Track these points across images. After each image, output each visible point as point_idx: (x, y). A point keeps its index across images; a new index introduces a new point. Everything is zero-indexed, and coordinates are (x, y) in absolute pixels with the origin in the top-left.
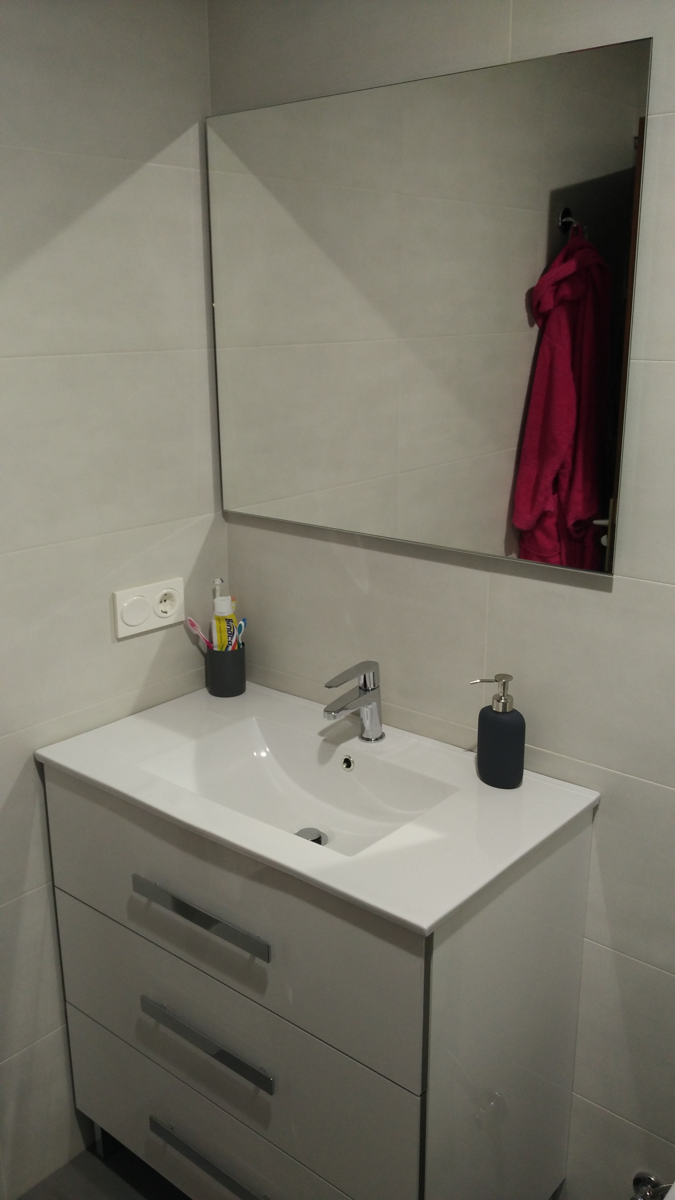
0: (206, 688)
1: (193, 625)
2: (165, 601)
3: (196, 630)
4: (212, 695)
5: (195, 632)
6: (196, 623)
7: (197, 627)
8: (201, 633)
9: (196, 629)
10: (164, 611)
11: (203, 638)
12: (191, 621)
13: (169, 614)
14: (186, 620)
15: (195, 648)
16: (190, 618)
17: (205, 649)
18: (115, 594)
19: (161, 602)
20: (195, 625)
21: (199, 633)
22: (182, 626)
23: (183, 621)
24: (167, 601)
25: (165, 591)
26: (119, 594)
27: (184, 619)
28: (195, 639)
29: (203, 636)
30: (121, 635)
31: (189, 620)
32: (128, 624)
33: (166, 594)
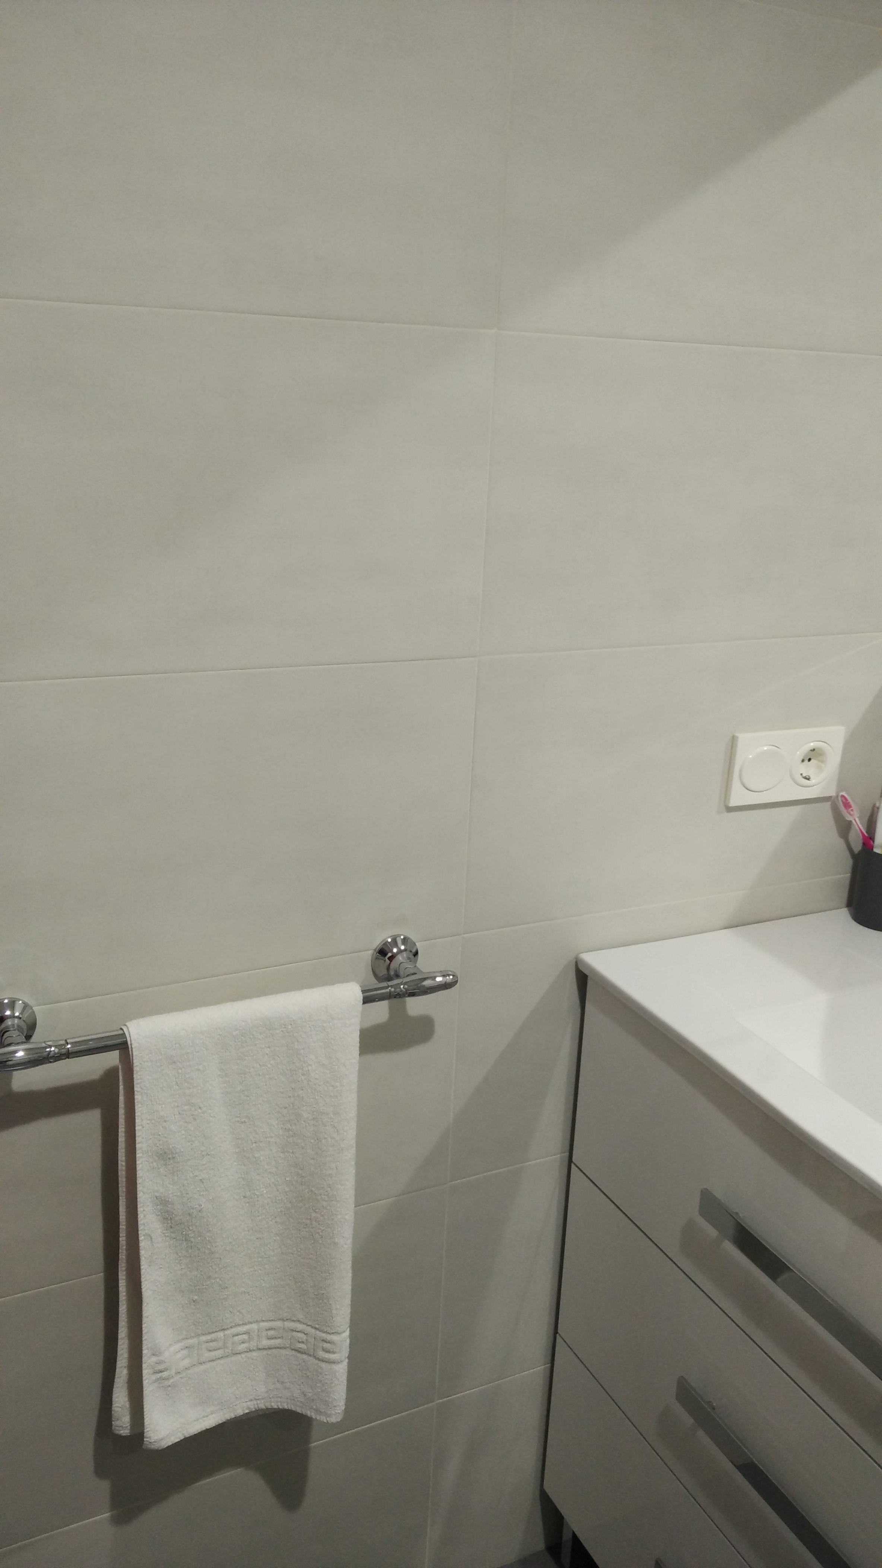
0: (846, 909)
1: (847, 805)
2: (810, 760)
3: (850, 815)
4: (855, 921)
5: (849, 818)
6: (852, 803)
7: (852, 810)
8: (857, 820)
9: (851, 812)
10: (804, 775)
11: (859, 827)
12: (846, 800)
13: (813, 781)
14: (837, 796)
15: (841, 842)
16: (844, 794)
17: (857, 847)
18: (737, 737)
19: (803, 761)
20: (850, 807)
21: (855, 820)
22: (828, 805)
23: (831, 797)
24: (812, 761)
25: (812, 744)
26: (743, 738)
27: (832, 793)
28: (844, 828)
29: (858, 824)
30: (733, 803)
31: (843, 796)
32: (749, 788)
33: (814, 750)
